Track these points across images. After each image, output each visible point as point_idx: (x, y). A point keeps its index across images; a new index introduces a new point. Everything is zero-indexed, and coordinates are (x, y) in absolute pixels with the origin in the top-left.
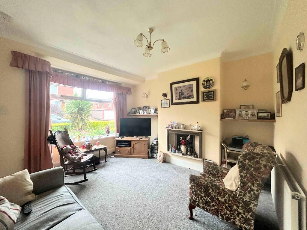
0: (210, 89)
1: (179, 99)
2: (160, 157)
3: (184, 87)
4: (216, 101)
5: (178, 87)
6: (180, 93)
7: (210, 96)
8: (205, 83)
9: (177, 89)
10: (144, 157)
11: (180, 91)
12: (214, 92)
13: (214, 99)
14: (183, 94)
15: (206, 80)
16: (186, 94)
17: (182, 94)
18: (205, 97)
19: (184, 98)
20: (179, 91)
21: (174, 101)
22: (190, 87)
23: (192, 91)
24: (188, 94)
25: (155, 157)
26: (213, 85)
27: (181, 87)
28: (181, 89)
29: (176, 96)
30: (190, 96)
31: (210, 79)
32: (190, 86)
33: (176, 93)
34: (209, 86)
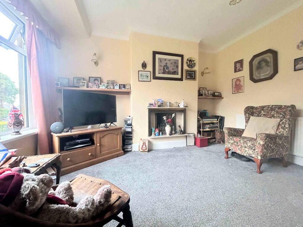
0: (192, 69)
1: (164, 73)
2: (144, 146)
3: (169, 60)
4: (196, 80)
5: (163, 59)
6: (164, 66)
7: (191, 76)
8: (188, 62)
9: (161, 61)
10: (118, 154)
11: (165, 65)
12: (195, 72)
13: (194, 78)
14: (168, 68)
15: (189, 59)
16: (171, 69)
17: (166, 68)
18: (188, 76)
19: (169, 73)
20: (163, 64)
21: (157, 75)
22: (175, 63)
23: (177, 67)
24: (173, 69)
25: (129, 150)
26: (195, 66)
27: (165, 60)
28: (166, 62)
29: (160, 69)
30: (175, 72)
31: (192, 60)
32: (176, 61)
33: (160, 66)
34: (191, 65)
